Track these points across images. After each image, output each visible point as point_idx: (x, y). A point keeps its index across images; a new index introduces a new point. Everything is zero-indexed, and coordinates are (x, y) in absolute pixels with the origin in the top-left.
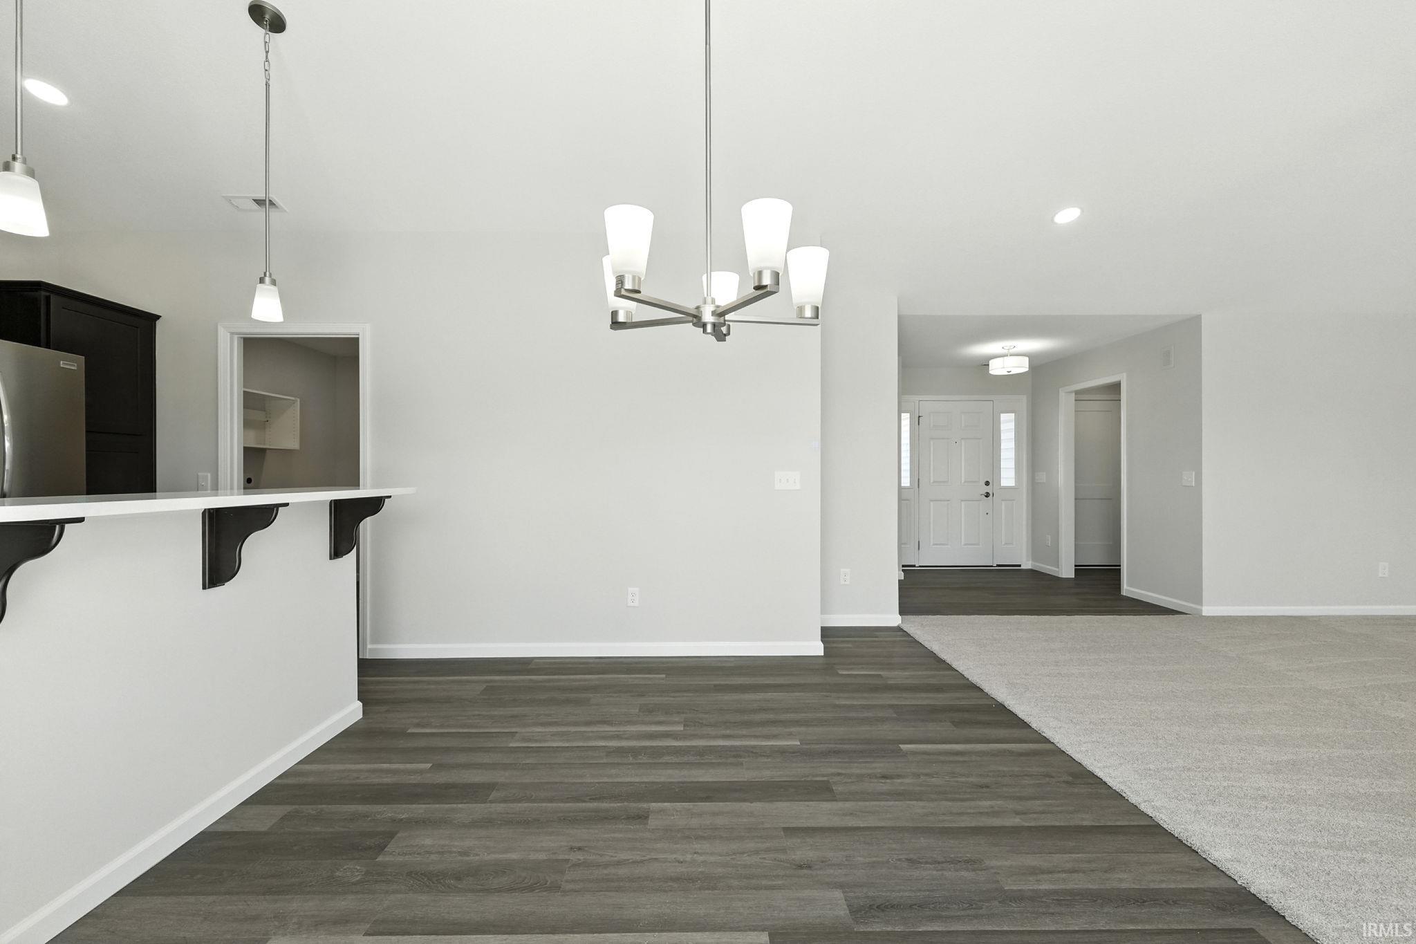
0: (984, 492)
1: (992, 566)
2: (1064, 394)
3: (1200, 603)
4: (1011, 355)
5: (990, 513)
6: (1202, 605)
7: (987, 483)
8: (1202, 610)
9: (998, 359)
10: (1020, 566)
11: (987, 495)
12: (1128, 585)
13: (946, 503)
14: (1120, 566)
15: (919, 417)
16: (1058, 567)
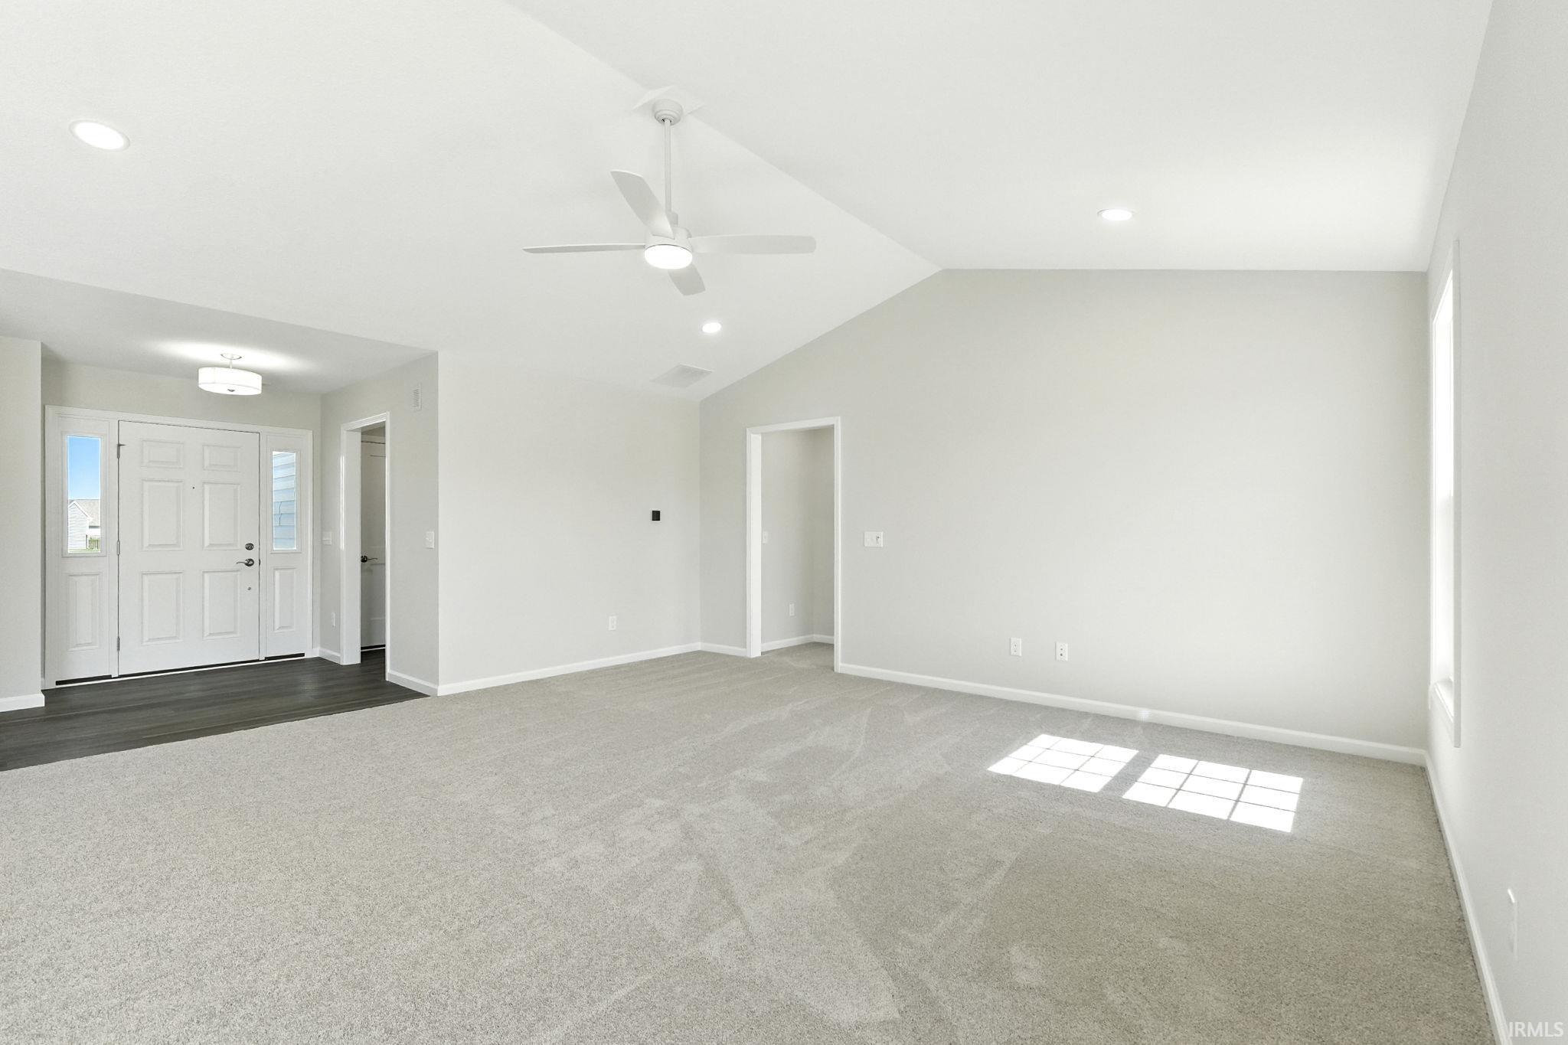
0: (244, 559)
1: (258, 661)
2: (345, 432)
3: (437, 682)
4: (233, 368)
5: (255, 588)
6: (438, 685)
7: (250, 547)
8: (436, 690)
9: (208, 368)
10: (303, 655)
11: (249, 563)
12: (391, 669)
13: (175, 576)
14: (384, 646)
15: (119, 445)
16: (339, 652)
